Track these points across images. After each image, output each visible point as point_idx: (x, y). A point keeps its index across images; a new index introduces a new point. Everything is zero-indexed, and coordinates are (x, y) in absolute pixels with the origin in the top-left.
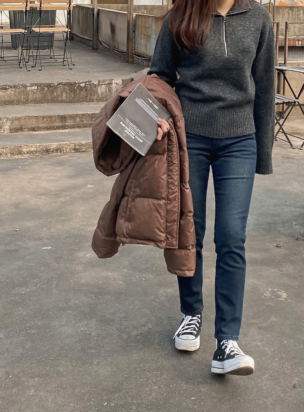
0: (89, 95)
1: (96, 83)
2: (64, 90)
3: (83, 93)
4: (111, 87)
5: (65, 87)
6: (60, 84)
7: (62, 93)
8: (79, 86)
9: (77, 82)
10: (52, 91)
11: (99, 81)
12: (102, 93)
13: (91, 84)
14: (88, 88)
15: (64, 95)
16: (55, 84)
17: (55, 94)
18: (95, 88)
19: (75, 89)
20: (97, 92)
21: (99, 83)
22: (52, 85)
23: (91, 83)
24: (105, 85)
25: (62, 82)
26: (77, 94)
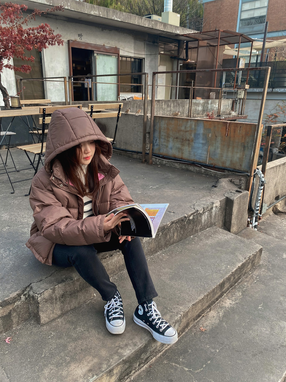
0: (195, 227)
1: (201, 212)
2: (176, 228)
3: (191, 226)
4: (211, 212)
5: (177, 224)
6: (173, 223)
7: (174, 234)
8: (189, 220)
9: (186, 216)
10: (166, 234)
11: (204, 209)
12: (205, 221)
13: (198, 214)
14: (195, 219)
15: (176, 234)
16: (168, 224)
17: (168, 237)
18: (200, 217)
19: (184, 225)
20: (201, 221)
21: (204, 211)
22: (166, 227)
23: (198, 212)
24: (208, 211)
25: (174, 220)
26: (186, 229)
